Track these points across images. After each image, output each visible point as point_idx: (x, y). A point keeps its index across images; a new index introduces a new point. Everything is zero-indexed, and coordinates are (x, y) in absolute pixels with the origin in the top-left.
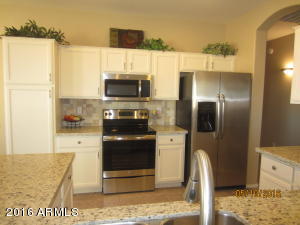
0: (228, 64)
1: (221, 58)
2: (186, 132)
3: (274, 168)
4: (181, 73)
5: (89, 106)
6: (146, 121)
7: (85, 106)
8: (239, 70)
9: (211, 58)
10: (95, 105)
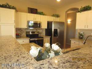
0: (58, 20)
1: (57, 18)
2: (50, 37)
3: (75, 43)
4: (48, 22)
5: (22, 30)
6: (38, 35)
7: (20, 30)
8: (60, 21)
9: (54, 18)
10: (23, 30)
